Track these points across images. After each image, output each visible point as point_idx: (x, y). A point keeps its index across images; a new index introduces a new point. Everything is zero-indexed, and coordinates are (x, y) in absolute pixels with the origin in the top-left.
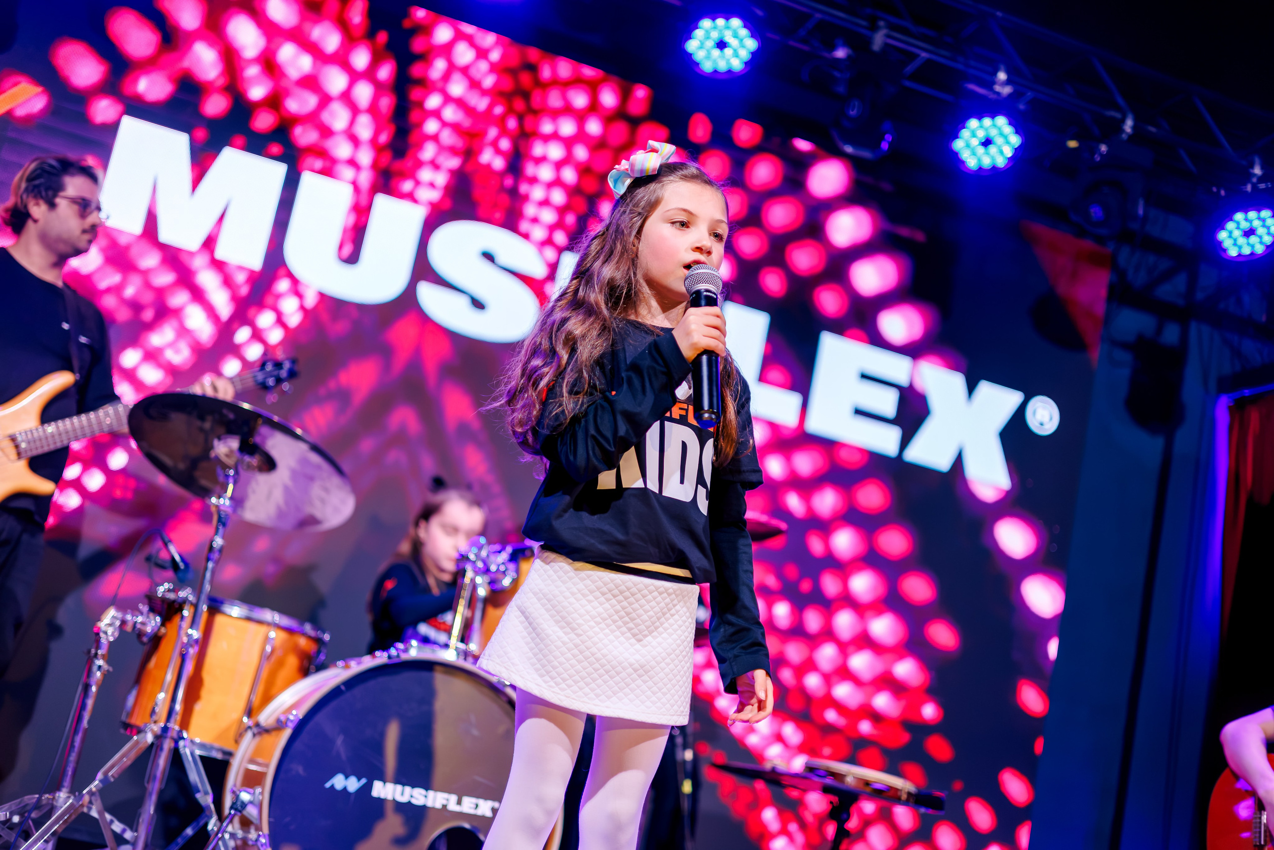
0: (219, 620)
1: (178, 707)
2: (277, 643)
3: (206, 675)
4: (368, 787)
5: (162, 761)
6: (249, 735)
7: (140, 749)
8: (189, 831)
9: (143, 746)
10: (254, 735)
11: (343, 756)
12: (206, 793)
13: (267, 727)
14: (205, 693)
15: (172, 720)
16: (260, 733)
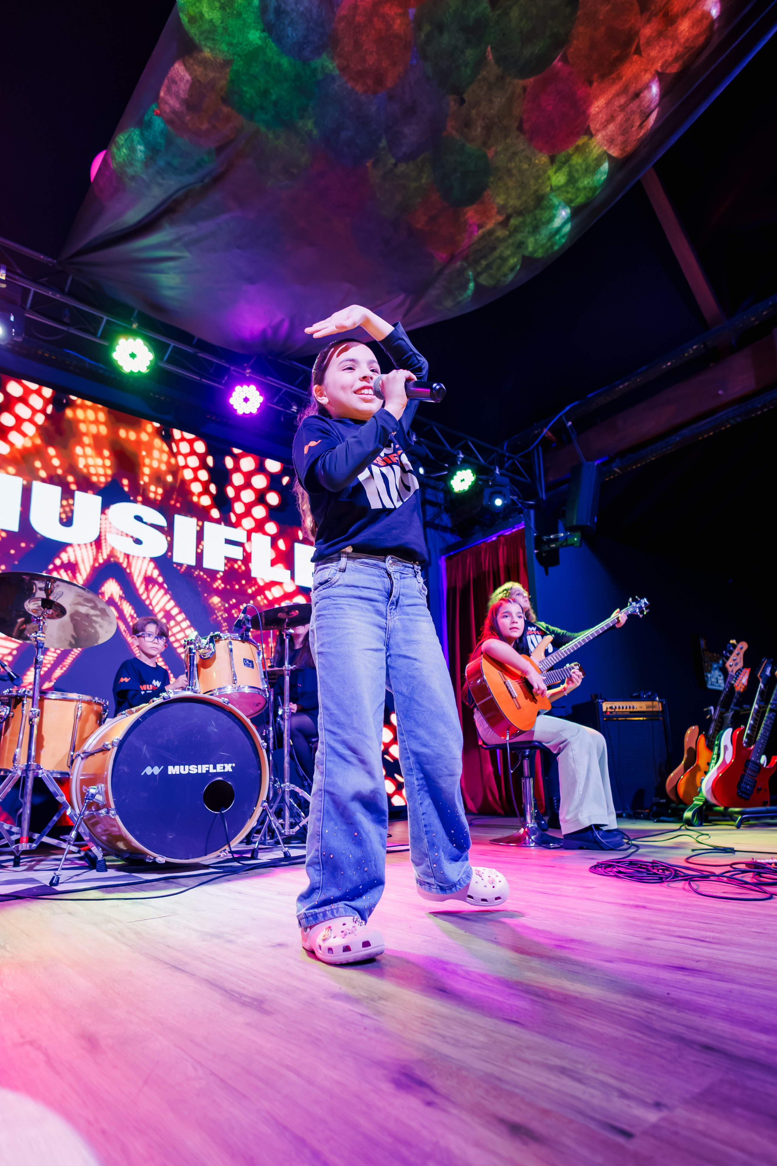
0: (46, 702)
1: (33, 754)
2: (83, 709)
3: (44, 733)
4: (166, 770)
5: (30, 784)
6: (80, 758)
7: (16, 779)
8: (55, 818)
9: (16, 777)
10: (82, 759)
11: (148, 756)
12: (61, 796)
13: (92, 752)
14: (45, 744)
15: (32, 760)
16: (87, 757)
